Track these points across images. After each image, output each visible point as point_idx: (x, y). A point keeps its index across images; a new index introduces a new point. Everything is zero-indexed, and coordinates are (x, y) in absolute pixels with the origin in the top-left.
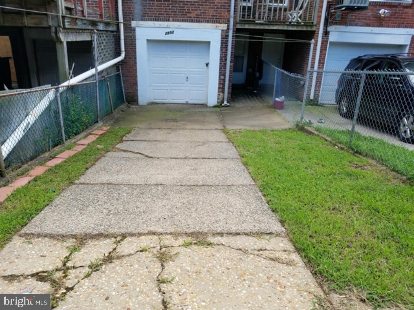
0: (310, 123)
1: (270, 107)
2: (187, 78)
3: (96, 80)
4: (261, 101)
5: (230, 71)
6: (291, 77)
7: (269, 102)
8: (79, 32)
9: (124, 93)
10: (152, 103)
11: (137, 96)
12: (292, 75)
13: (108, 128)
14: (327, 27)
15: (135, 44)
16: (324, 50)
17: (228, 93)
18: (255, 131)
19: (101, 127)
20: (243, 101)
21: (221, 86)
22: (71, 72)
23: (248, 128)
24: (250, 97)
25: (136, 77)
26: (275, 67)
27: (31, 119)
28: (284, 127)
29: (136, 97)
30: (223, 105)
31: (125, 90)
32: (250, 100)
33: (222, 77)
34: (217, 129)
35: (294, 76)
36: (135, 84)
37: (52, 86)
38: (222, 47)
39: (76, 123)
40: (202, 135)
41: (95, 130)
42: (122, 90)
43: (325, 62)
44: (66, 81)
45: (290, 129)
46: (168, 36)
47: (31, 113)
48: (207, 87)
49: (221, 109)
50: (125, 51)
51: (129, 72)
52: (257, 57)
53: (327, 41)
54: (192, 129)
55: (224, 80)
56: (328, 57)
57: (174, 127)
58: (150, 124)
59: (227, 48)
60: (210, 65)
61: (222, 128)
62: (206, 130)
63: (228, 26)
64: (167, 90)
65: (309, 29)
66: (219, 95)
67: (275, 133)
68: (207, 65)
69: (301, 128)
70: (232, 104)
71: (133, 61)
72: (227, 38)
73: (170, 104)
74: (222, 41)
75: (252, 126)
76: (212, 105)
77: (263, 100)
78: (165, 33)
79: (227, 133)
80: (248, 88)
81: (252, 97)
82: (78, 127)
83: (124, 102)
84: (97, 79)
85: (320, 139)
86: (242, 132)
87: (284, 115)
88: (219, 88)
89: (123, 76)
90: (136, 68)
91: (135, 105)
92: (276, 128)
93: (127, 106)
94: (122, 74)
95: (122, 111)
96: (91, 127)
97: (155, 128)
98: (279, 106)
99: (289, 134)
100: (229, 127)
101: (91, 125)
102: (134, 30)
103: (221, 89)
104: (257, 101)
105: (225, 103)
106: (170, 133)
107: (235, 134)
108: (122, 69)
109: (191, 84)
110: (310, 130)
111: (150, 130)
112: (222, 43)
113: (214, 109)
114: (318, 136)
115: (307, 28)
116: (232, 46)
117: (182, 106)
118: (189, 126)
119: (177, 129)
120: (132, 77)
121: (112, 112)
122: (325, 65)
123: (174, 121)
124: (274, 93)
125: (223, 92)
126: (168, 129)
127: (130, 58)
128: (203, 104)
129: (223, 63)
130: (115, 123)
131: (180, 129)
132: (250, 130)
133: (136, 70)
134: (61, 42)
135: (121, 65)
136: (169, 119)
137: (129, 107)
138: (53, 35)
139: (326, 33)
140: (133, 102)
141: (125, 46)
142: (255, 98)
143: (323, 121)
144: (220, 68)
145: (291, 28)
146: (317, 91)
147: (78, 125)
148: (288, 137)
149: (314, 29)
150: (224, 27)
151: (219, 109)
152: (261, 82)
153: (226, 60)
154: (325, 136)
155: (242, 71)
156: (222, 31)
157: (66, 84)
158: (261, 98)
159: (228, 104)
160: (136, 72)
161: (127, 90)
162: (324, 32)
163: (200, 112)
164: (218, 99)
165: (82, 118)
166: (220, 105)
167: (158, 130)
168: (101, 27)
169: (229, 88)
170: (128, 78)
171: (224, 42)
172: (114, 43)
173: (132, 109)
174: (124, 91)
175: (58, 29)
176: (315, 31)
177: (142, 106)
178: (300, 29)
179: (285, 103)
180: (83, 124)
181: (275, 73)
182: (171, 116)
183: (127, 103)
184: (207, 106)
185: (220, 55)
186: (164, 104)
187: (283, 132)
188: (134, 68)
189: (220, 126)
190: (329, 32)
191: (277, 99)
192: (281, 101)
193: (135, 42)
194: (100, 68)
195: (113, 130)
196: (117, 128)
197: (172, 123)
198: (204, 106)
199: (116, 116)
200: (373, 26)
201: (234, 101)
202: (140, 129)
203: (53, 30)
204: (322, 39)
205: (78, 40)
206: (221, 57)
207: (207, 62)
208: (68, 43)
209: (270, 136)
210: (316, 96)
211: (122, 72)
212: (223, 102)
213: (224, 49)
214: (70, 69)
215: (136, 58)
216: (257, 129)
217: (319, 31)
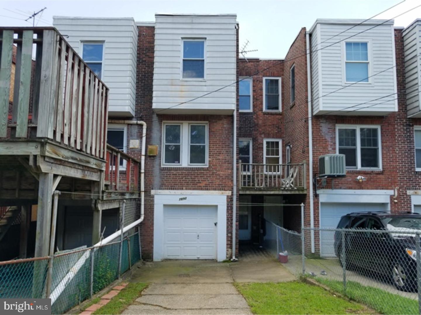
0: (313, 275)
1: (275, 261)
2: (198, 236)
3: (120, 240)
4: (267, 255)
5: (236, 229)
6: (290, 234)
7: (274, 257)
8: (111, 202)
9: (140, 251)
10: (166, 259)
11: (152, 253)
12: (290, 232)
13: (127, 283)
14: (316, 191)
15: (153, 208)
16: (317, 209)
17: (236, 249)
18: (263, 284)
19: (120, 283)
20: (250, 256)
21: (229, 243)
22: (102, 234)
23: (256, 281)
24: (256, 252)
25: (153, 236)
26: (276, 225)
27: (71, 275)
28: (289, 280)
29: (151, 255)
30: (232, 260)
31: (142, 248)
32: (257, 255)
33: (229, 235)
34: (227, 283)
35: (292, 233)
36: (152, 242)
37: (88, 247)
38: (228, 210)
39: (101, 279)
40: (214, 289)
41: (116, 286)
42: (139, 248)
43: (320, 219)
44: (98, 242)
45: (295, 281)
46: (181, 201)
47: (71, 270)
48: (217, 244)
49: (230, 263)
50: (145, 214)
51: (147, 232)
52: (260, 216)
53: (318, 202)
54: (205, 283)
55: (231, 237)
56: (321, 215)
57: (188, 282)
58: (165, 279)
59: (232, 210)
60: (218, 225)
61: (232, 281)
62: (217, 283)
63: (232, 192)
64: (180, 247)
65: (301, 193)
66: (227, 250)
67: (281, 285)
68: (216, 224)
69: (304, 280)
70: (240, 259)
71: (151, 222)
72: (232, 202)
73: (183, 260)
74: (228, 204)
75: (260, 279)
76: (222, 260)
77: (268, 254)
78: (179, 199)
79: (237, 286)
80: (254, 243)
81: (259, 252)
82: (103, 283)
83: (140, 259)
84: (122, 240)
85: (321, 289)
86: (250, 285)
87: (289, 268)
88: (227, 244)
89: (141, 236)
90: (153, 228)
91: (150, 262)
92: (281, 280)
93: (143, 263)
94: (141, 234)
95: (138, 268)
96: (112, 283)
97: (170, 283)
98: (284, 260)
99: (293, 286)
100: (238, 281)
101: (112, 281)
102: (153, 197)
103: (229, 245)
104: (263, 255)
105: (234, 258)
106: (184, 287)
107: (244, 287)
108: (140, 230)
109: (201, 241)
110: (312, 281)
111: (166, 285)
112: (227, 206)
113: (223, 264)
114: (319, 286)
115: (299, 192)
116: (237, 208)
117: (193, 261)
118: (202, 281)
119: (190, 283)
120: (149, 236)
121: (129, 269)
122: (320, 222)
123: (187, 276)
124: (278, 248)
125: (231, 248)
126: (182, 283)
127: (148, 220)
128: (213, 260)
129: (229, 223)
130: (132, 279)
131: (193, 283)
132: (258, 283)
133: (153, 230)
134: (98, 211)
135: (139, 226)
136: (182, 275)
137: (144, 264)
138: (93, 205)
139: (316, 196)
140: (149, 259)
141: (145, 210)
142: (261, 253)
143: (325, 273)
144: (227, 227)
145: (285, 193)
146: (317, 245)
147: (103, 281)
148: (292, 288)
149: (305, 192)
150: (229, 193)
151: (228, 264)
152: (265, 238)
153: (232, 220)
154: (325, 287)
155: (247, 228)
156: (228, 196)
157: (98, 244)
158: (266, 252)
159: (236, 259)
160: (153, 232)
161: (143, 248)
162: (314, 195)
163: (211, 267)
164: (227, 254)
165: (107, 274)
166: (229, 260)
167: (173, 285)
168: (127, 196)
169: (236, 245)
170: (145, 237)
171: (229, 205)
172: (135, 208)
173: (147, 266)
174: (140, 249)
175: (98, 201)
176: (306, 194)
177: (157, 263)
178: (293, 193)
179: (289, 257)
180: (107, 280)
181: (276, 230)
182: (184, 271)
183: (142, 260)
184: (217, 261)
185: (227, 215)
186: (177, 260)
187: (288, 284)
188: (151, 229)
189: (230, 280)
190: (318, 195)
191: (281, 254)
192: (285, 255)
193: (153, 206)
194: (125, 229)
195: (132, 286)
196: (135, 283)
197: (185, 278)
198: (214, 261)
199: (133, 273)
200: (355, 189)
201: (241, 256)
202: (157, 284)
203: (94, 202)
204: (314, 200)
205: (110, 208)
206: (227, 217)
207: (215, 222)
208: (103, 211)
209: (276, 288)
210: (317, 250)
211: (140, 232)
212: (231, 257)
213: (230, 211)
214: (102, 232)
215: (153, 220)
216: (265, 282)
217: (309, 194)
